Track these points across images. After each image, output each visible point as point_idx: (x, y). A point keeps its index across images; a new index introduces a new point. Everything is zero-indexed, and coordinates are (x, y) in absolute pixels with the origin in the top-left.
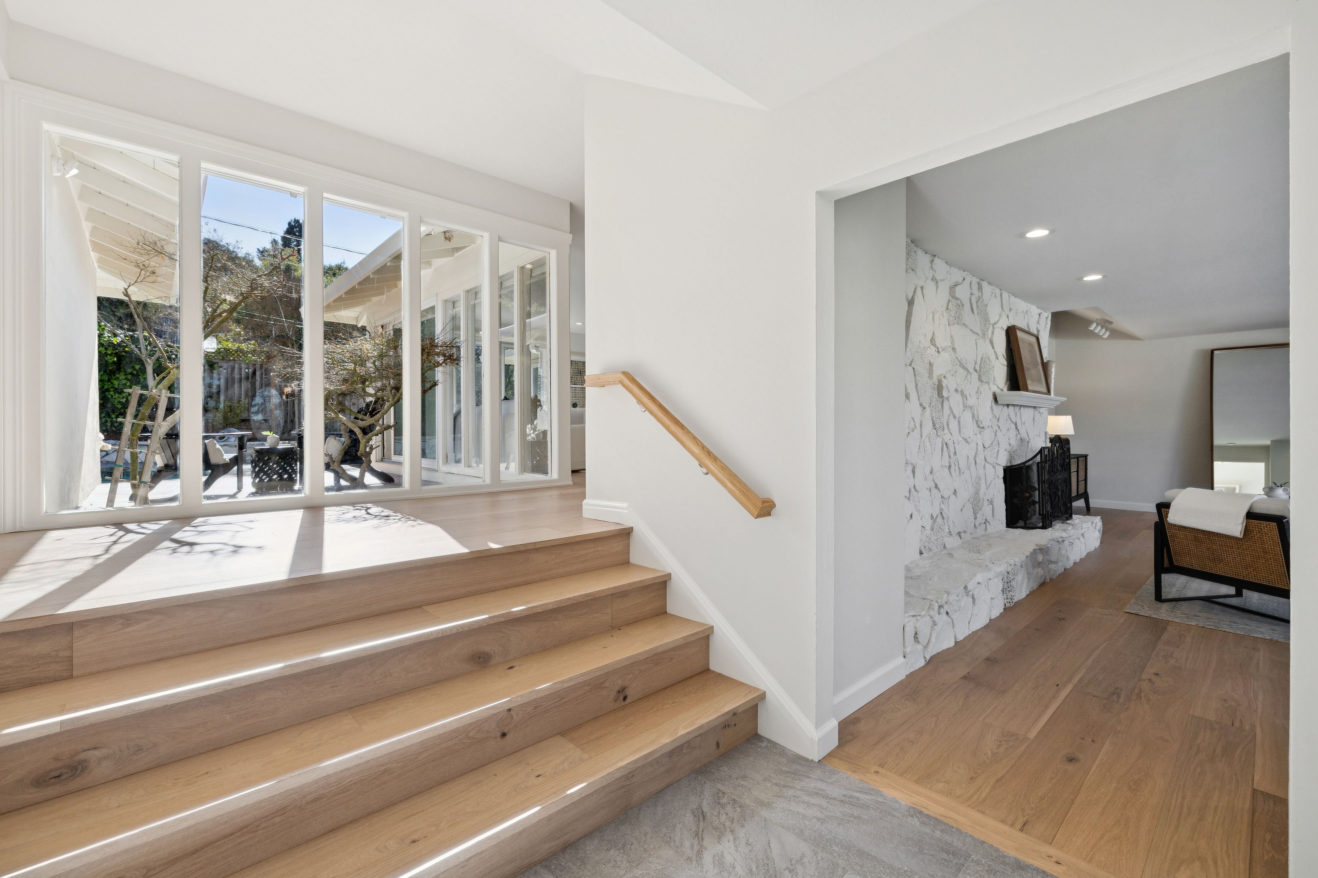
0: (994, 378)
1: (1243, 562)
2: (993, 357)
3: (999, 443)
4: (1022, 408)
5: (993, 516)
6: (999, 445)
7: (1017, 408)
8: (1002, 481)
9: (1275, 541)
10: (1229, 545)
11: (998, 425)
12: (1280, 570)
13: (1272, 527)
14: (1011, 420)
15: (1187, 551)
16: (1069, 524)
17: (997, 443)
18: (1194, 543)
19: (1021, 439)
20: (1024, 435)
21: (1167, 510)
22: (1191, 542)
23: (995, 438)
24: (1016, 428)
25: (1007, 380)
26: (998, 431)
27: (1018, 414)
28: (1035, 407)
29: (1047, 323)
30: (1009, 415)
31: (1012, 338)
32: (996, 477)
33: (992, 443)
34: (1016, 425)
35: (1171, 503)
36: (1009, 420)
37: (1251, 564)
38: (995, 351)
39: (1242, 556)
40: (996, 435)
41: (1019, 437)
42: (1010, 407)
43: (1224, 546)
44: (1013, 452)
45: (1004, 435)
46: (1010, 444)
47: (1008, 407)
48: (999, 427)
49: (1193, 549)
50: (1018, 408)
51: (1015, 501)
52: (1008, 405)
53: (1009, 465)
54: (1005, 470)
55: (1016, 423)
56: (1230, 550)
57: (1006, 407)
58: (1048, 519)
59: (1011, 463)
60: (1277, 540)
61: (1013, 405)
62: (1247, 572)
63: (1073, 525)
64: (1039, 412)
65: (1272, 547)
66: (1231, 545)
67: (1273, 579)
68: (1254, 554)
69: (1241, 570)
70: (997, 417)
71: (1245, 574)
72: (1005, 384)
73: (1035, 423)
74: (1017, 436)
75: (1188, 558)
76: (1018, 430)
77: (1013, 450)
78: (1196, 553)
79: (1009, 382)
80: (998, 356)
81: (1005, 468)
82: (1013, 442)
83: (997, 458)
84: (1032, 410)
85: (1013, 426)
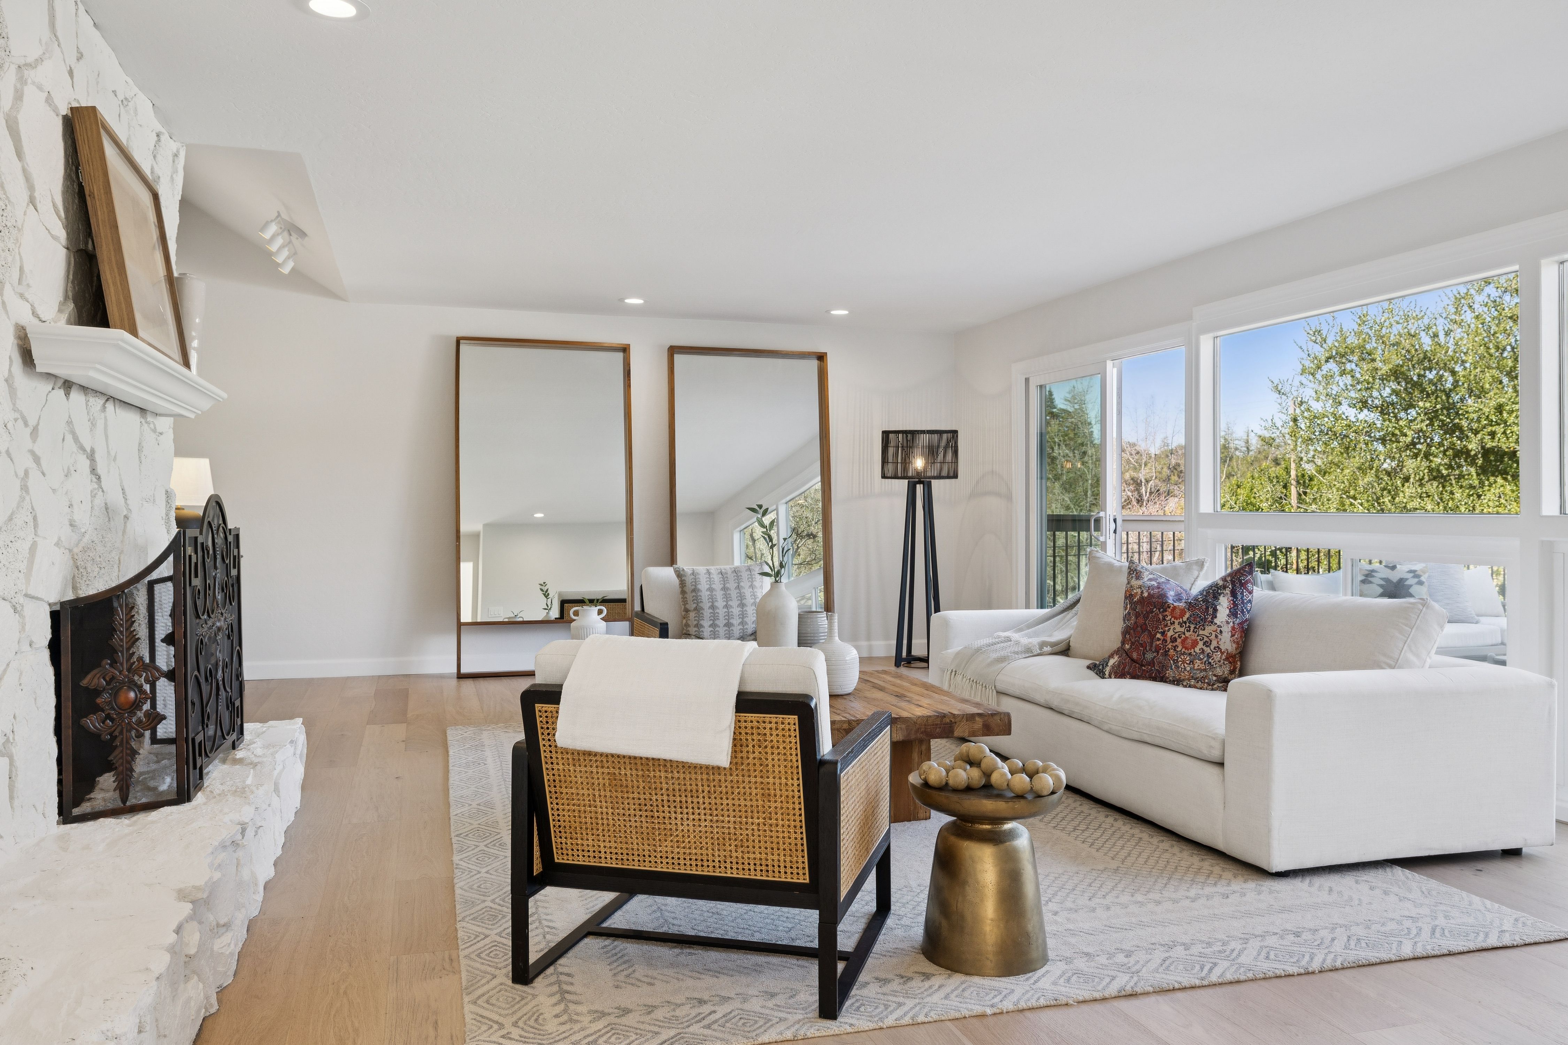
0: (21, 269)
1: (716, 830)
2: (17, 191)
3: (35, 519)
4: (110, 406)
5: (11, 798)
6: (36, 526)
7: (97, 403)
8: (46, 654)
9: (790, 764)
10: (689, 788)
11: (32, 452)
12: (793, 836)
13: (787, 727)
14: (76, 439)
15: (588, 820)
16: (240, 761)
17: (30, 519)
18: (608, 794)
19: (107, 509)
20: (114, 496)
21: (550, 707)
22: (603, 793)
23: (22, 499)
24: (93, 471)
25: (66, 297)
26: (34, 474)
27: (100, 424)
28: (142, 411)
29: (175, 171)
30: (70, 423)
31: (84, 152)
32: (26, 647)
33: (10, 519)
34: (91, 457)
35: (561, 686)
36: (69, 437)
37: (732, 831)
38: (24, 171)
39: (715, 813)
40: (25, 488)
41: (99, 501)
42: (76, 395)
43: (677, 794)
44: (85, 550)
45: (54, 491)
46: (72, 525)
47: (67, 394)
48: (37, 459)
49: (605, 810)
50: (100, 401)
51: (92, 723)
52: (68, 385)
53: (70, 596)
54: (55, 616)
55: (93, 451)
56: (689, 800)
57: (62, 392)
58: (195, 767)
59: (75, 588)
60: (794, 760)
61: (84, 389)
62: (722, 853)
63: (254, 765)
64: (154, 431)
65: (784, 781)
66: (694, 787)
67: (776, 864)
68: (743, 803)
69: (710, 852)
70: (32, 422)
71: (717, 860)
72: (60, 311)
73: (143, 458)
74: (94, 496)
75: (590, 837)
76: (99, 478)
77: (82, 544)
78: (611, 822)
79: (71, 306)
80: (37, 194)
81: (57, 608)
82: (84, 517)
83: (28, 575)
84: (133, 417)
85: (84, 464)
